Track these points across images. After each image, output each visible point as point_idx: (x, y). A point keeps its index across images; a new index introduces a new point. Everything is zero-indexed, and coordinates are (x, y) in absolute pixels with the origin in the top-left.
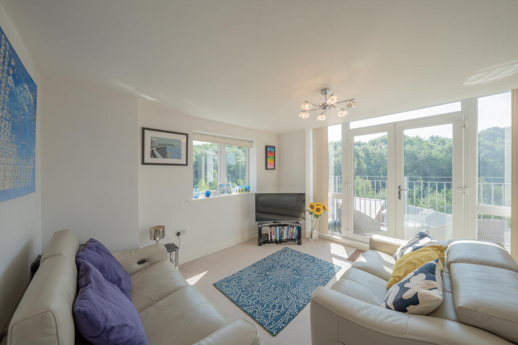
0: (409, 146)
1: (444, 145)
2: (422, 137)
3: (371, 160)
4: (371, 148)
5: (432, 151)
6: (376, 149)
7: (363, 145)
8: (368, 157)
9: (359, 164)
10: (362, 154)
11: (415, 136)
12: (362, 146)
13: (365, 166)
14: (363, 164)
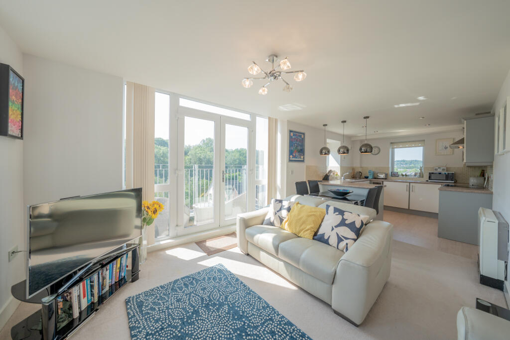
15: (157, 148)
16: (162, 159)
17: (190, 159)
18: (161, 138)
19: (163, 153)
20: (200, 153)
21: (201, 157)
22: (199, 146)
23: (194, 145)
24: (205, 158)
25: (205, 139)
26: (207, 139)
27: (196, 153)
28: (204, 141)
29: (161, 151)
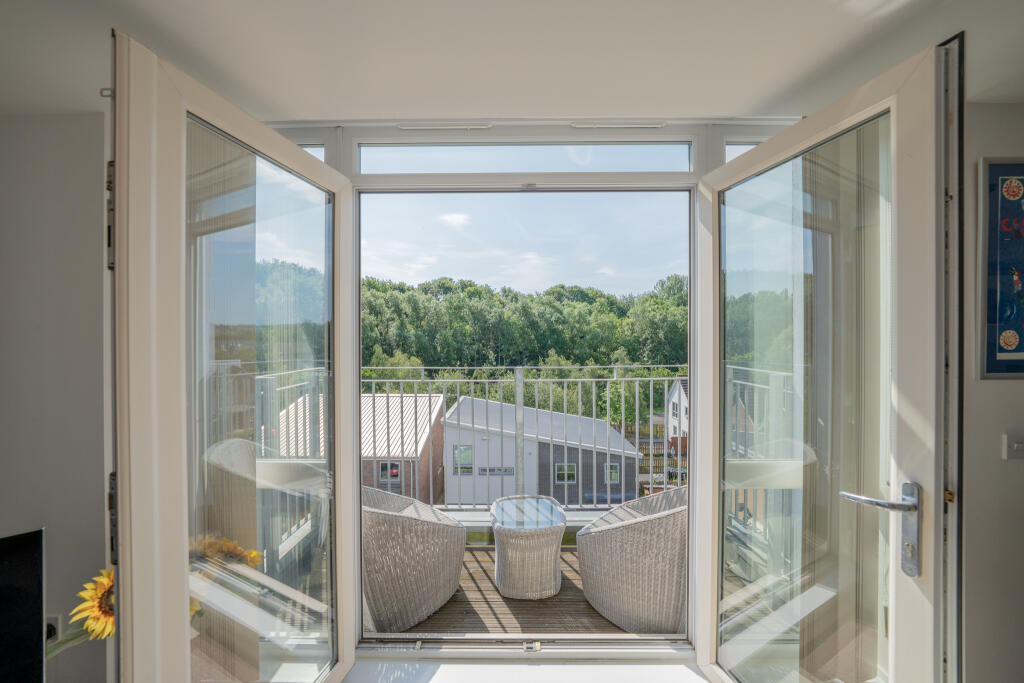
0: (476, 299)
1: (517, 302)
2: (492, 288)
3: (421, 320)
4: (421, 298)
5: (504, 310)
6: (429, 300)
7: (409, 290)
8: (418, 313)
9: (402, 326)
10: (406, 308)
11: (483, 284)
12: (407, 294)
13: (411, 331)
14: (409, 326)
15: (569, 306)
16: (577, 326)
17: (633, 324)
18: (576, 287)
19: (580, 314)
20: (654, 311)
21: (656, 320)
22: (653, 296)
23: (642, 292)
24: (664, 320)
25: (665, 279)
26: (669, 278)
27: (644, 311)
28: (662, 283)
29: (576, 312)
